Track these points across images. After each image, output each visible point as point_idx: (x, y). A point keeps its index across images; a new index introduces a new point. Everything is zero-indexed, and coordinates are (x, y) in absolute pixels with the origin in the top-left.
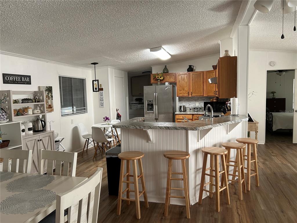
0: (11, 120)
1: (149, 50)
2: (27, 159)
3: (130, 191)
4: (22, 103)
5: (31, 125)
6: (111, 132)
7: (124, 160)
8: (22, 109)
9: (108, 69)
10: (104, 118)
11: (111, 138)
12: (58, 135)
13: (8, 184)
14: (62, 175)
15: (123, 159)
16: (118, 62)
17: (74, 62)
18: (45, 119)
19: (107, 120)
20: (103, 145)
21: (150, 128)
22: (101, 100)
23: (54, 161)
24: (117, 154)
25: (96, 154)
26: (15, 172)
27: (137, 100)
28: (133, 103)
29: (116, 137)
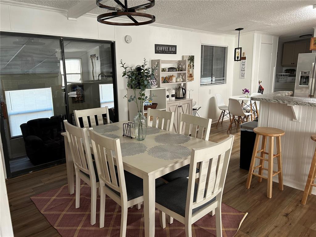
0: (159, 86)
1: (312, 6)
2: (170, 119)
3: (263, 169)
4: (168, 71)
5: (174, 92)
6: (250, 107)
7: (259, 136)
8: (168, 77)
9: (254, 34)
10: (243, 90)
11: (249, 112)
12: (196, 103)
13: (156, 137)
14: (197, 137)
15: (259, 134)
16: (268, 25)
17: (217, 29)
18: (185, 87)
19: (246, 93)
20: (239, 119)
21: (297, 103)
22: (243, 70)
23: (190, 124)
24: (253, 129)
25: (231, 126)
26: (161, 128)
27: (287, 71)
28: (282, 75)
29: (255, 113)
